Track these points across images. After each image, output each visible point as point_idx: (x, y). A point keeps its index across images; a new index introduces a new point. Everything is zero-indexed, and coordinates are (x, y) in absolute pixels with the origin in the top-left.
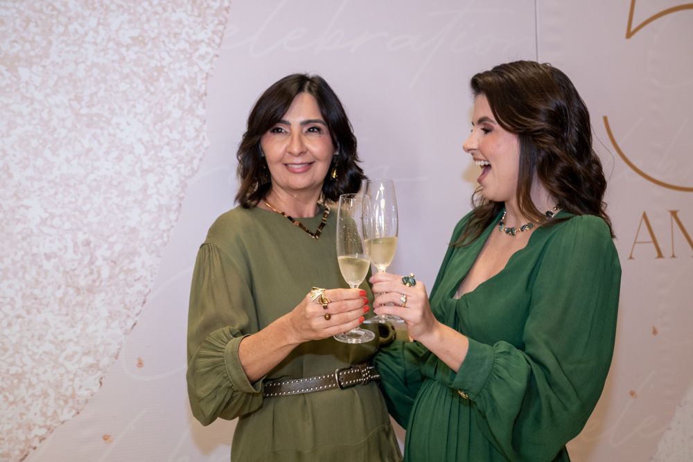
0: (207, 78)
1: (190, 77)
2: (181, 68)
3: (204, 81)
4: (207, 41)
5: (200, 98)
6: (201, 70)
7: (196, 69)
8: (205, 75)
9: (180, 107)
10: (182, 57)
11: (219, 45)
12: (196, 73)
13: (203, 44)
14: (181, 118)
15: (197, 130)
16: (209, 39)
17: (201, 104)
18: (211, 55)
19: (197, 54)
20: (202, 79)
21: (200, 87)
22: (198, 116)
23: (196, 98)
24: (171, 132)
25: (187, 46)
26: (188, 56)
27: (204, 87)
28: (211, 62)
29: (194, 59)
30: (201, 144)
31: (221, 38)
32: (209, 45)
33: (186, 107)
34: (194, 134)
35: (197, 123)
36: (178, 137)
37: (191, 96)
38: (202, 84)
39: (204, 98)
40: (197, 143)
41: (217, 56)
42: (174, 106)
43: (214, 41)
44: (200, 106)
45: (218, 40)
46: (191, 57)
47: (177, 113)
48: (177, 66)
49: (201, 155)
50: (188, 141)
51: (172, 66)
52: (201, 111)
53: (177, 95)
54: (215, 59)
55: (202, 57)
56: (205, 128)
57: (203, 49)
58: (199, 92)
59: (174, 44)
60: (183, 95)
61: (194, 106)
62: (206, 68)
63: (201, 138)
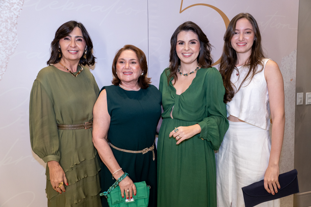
0: (17, 17)
1: (10, 16)
2: (6, 13)
3: (16, 19)
4: (17, 3)
5: (15, 25)
6: (15, 14)
7: (13, 14)
8: (17, 16)
9: (6, 28)
10: (6, 9)
11: (22, 5)
12: (12, 15)
13: (15, 4)
14: (6, 32)
15: (13, 37)
16: (18, 2)
17: (15, 27)
18: (19, 9)
19: (13, 8)
20: (15, 18)
21: (15, 21)
22: (14, 32)
23: (13, 25)
24: (2, 38)
25: (9, 4)
26: (9, 8)
27: (16, 21)
28: (19, 11)
29: (12, 10)
30: (15, 43)
31: (23, 3)
32: (18, 5)
33: (9, 28)
34: (12, 39)
35: (13, 34)
36: (5, 40)
37: (11, 24)
38: (15, 20)
39: (16, 25)
40: (13, 42)
41: (22, 9)
42: (3, 27)
43: (20, 4)
44: (15, 28)
45: (22, 3)
46: (10, 9)
47: (4, 31)
48: (4, 12)
49: (15, 47)
50: (10, 41)
51: (2, 12)
52: (14, 30)
53: (5, 23)
54: (21, 10)
55: (15, 9)
56: (17, 36)
57: (15, 6)
58: (14, 23)
59: (3, 4)
60: (7, 23)
61: (12, 28)
62: (17, 14)
63: (15, 40)
